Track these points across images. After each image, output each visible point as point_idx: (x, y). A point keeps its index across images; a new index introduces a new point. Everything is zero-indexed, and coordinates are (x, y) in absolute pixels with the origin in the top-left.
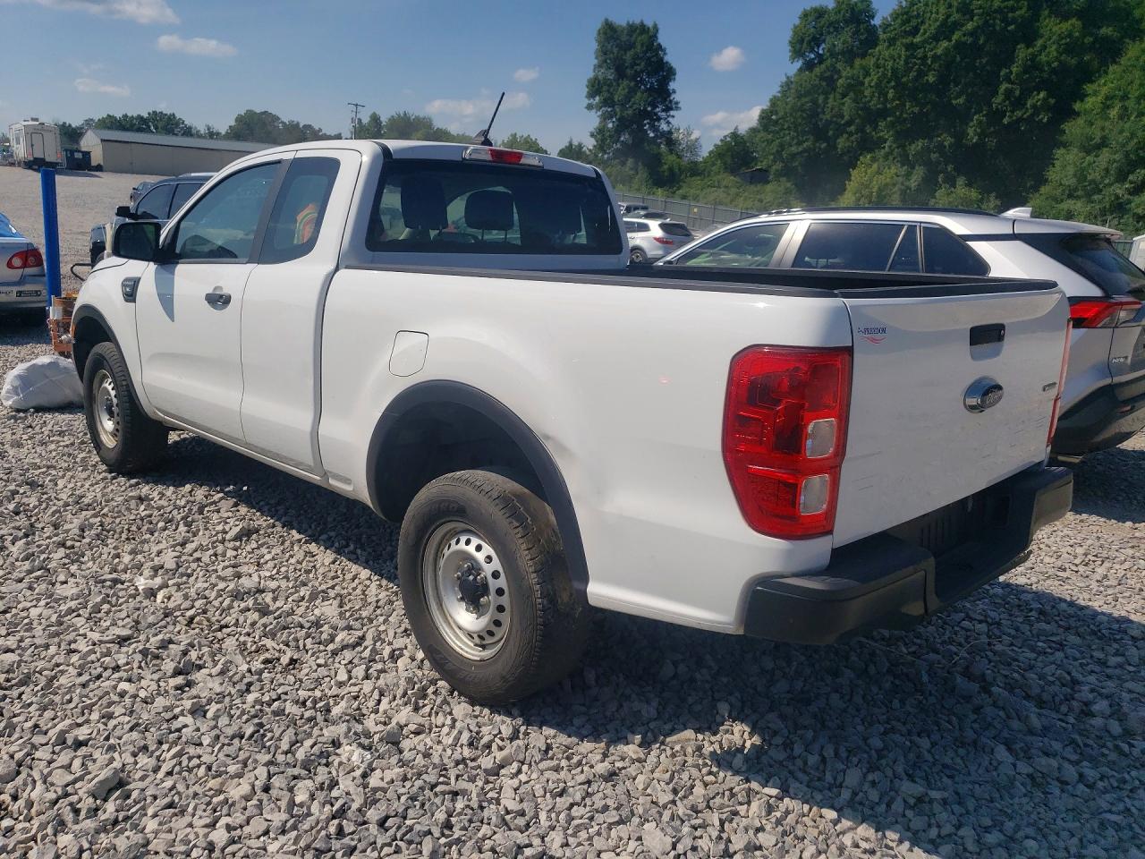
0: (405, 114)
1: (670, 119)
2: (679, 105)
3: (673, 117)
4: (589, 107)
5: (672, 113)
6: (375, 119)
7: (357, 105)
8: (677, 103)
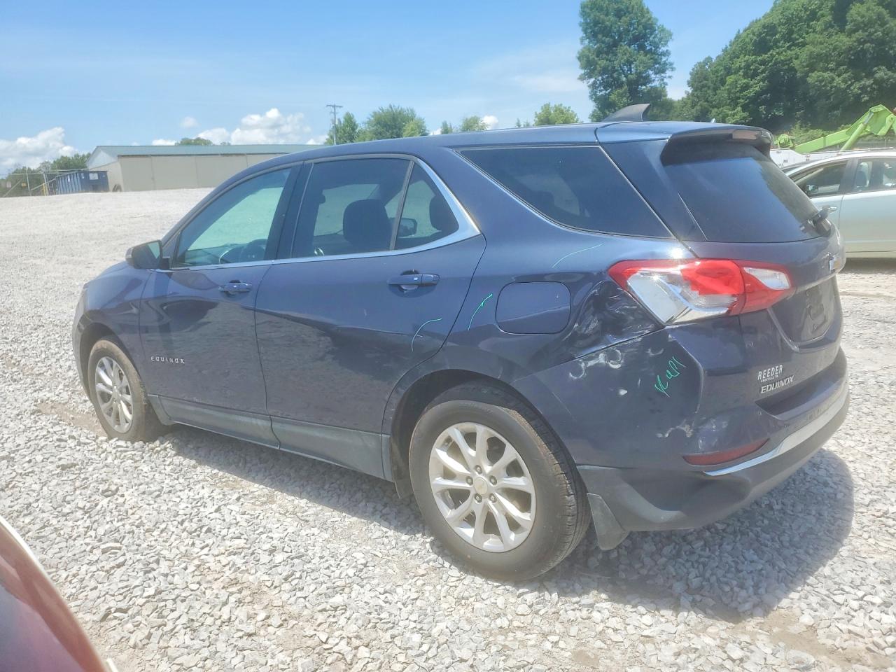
0: (391, 107)
1: (665, 80)
2: (674, 66)
3: (670, 77)
4: (582, 78)
5: (668, 73)
6: (349, 120)
7: (334, 106)
8: (671, 64)
